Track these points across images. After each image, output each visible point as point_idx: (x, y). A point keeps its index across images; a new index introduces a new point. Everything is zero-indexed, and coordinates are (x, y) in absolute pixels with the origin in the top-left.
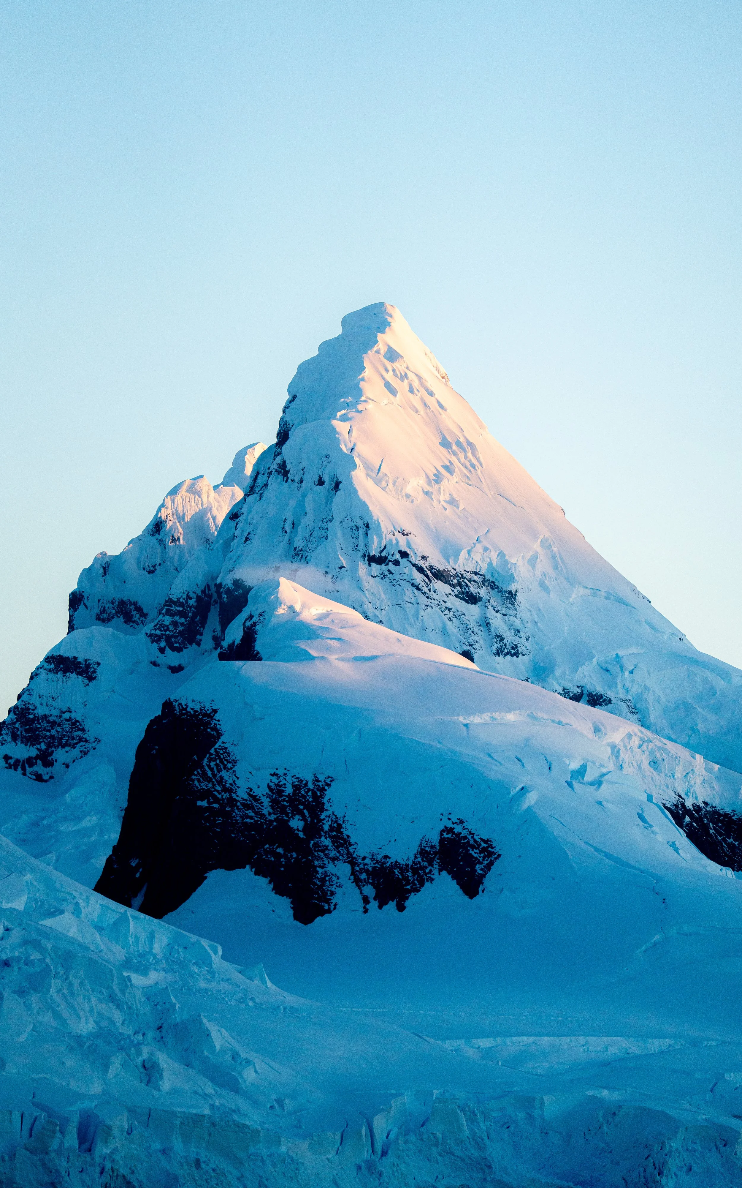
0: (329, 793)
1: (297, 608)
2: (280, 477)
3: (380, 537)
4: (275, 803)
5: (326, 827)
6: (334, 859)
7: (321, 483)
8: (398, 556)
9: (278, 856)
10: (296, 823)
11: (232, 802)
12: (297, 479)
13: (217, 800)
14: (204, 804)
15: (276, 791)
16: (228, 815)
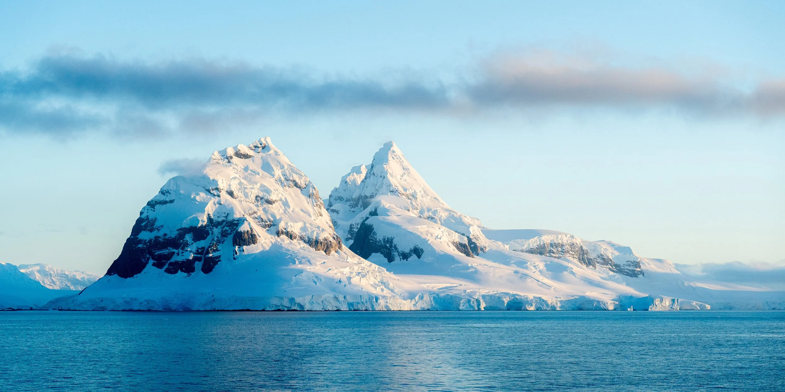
0: (394, 240)
1: (384, 205)
2: (373, 175)
3: (392, 188)
4: (384, 242)
5: (393, 246)
6: (395, 252)
7: (381, 177)
8: (396, 191)
9: (385, 251)
10: (388, 245)
11: (376, 241)
12: (376, 176)
13: (373, 241)
14: (371, 241)
15: (384, 239)
16: (376, 244)
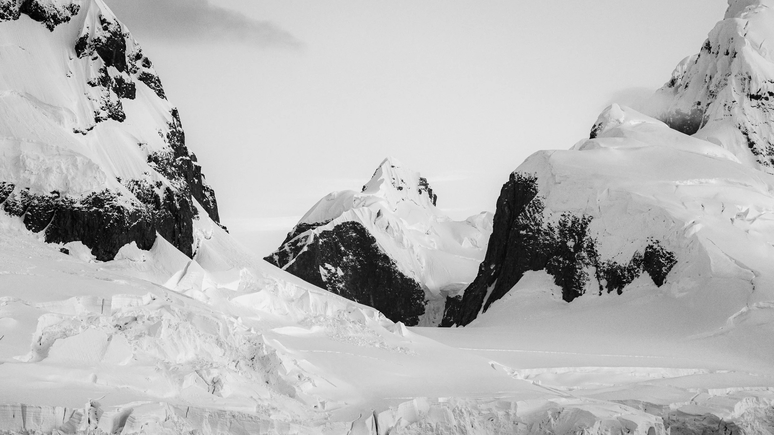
0: (590, 226)
1: (622, 120)
2: (707, 51)
3: (758, 85)
4: (561, 231)
5: (585, 246)
6: (587, 264)
7: (727, 54)
8: (767, 95)
9: (559, 262)
10: (571, 243)
11: (539, 231)
12: (716, 52)
13: (531, 230)
14: (524, 232)
15: (563, 224)
16: (536, 239)
